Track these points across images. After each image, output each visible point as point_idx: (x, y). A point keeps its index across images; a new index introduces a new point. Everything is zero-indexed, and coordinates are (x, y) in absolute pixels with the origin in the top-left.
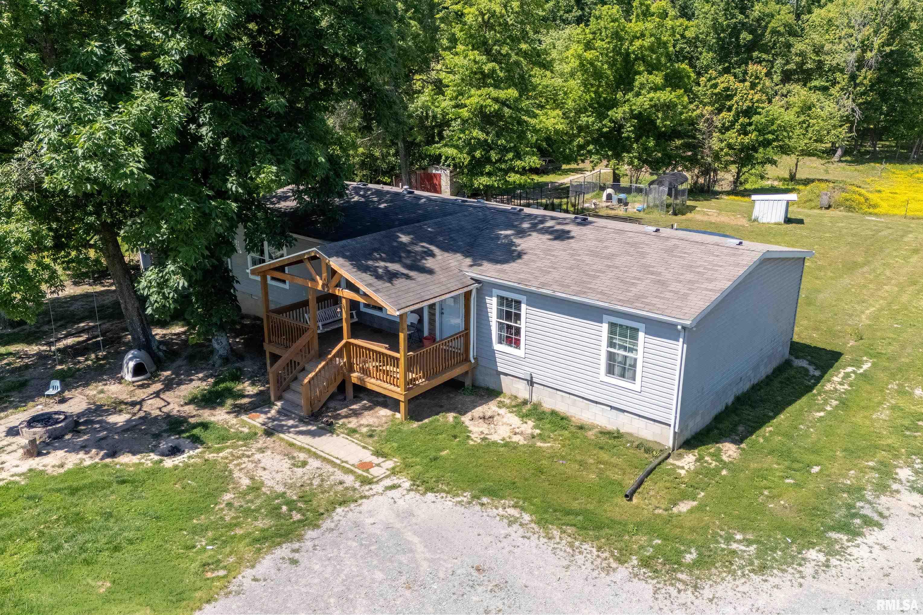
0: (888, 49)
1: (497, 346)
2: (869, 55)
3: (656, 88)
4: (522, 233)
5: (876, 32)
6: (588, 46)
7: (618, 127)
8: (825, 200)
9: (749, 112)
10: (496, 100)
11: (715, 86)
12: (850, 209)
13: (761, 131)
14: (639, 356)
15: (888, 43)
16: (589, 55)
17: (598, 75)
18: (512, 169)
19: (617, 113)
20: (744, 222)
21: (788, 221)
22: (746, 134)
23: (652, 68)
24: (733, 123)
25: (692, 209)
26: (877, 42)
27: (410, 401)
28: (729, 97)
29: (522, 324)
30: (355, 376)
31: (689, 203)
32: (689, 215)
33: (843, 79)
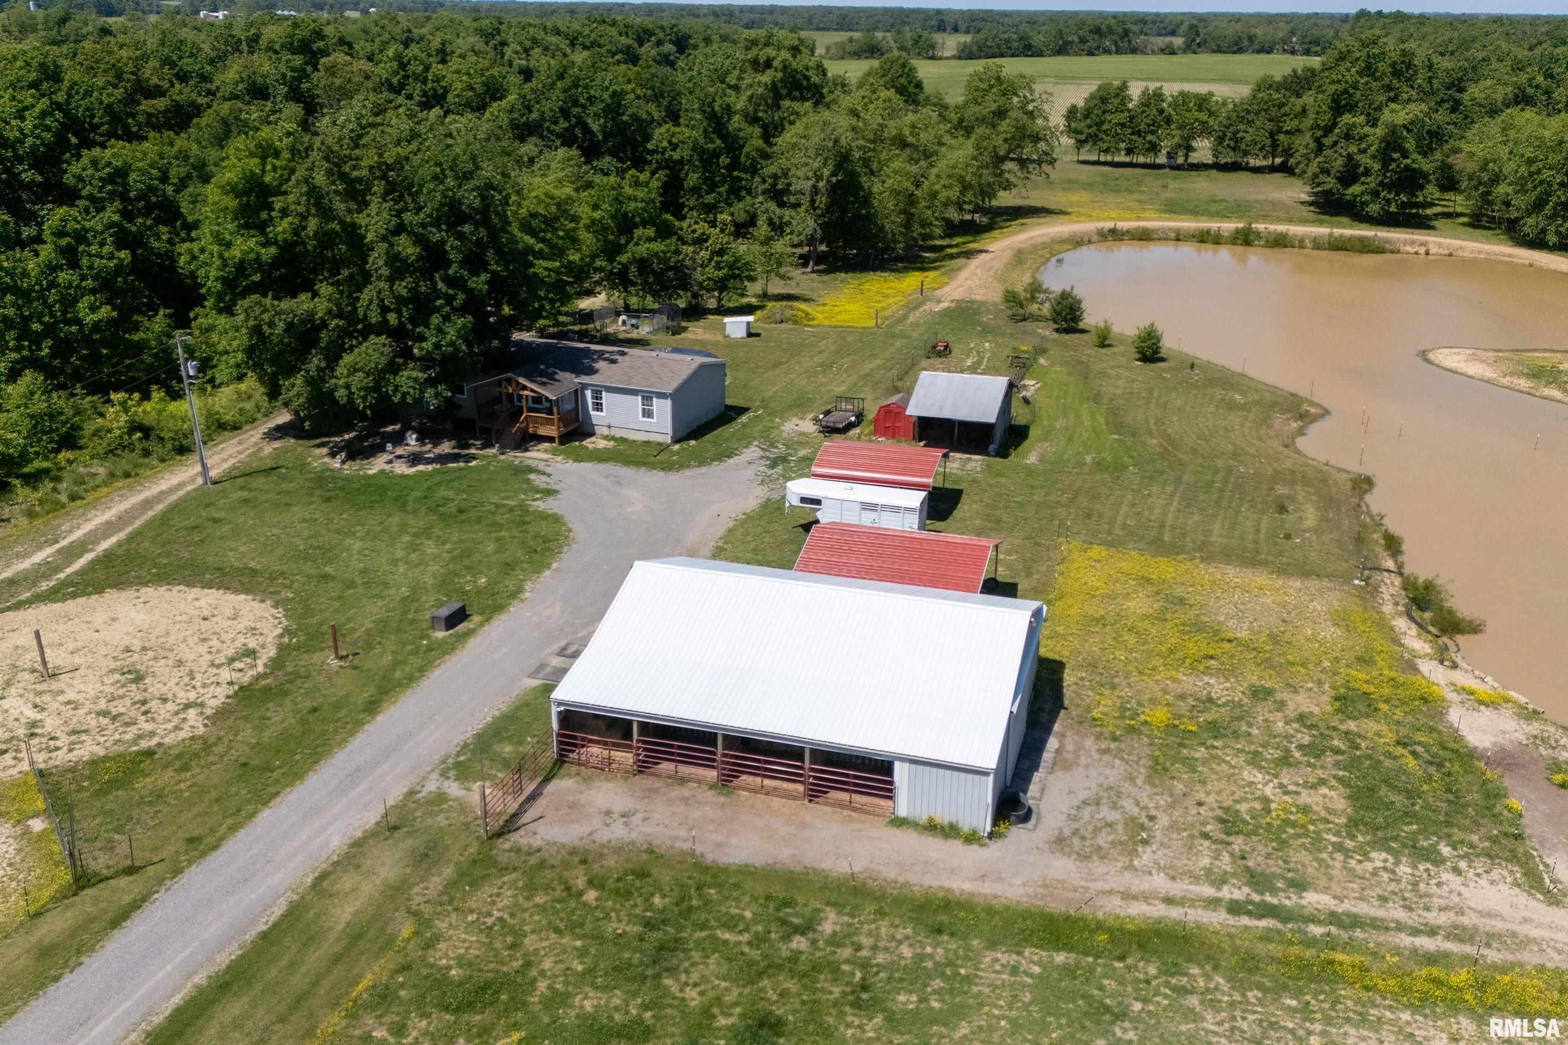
0: (834, 179)
1: (592, 413)
2: (821, 184)
3: (649, 240)
4: (594, 361)
5: (825, 164)
6: (596, 207)
7: (625, 268)
8: (778, 317)
9: (721, 252)
10: (546, 269)
11: (694, 231)
12: (795, 322)
13: (731, 267)
14: (654, 408)
15: (834, 174)
16: (597, 215)
17: (605, 229)
18: (560, 313)
19: (624, 258)
20: (720, 338)
21: (750, 335)
22: (720, 269)
23: (644, 224)
24: (710, 260)
25: (685, 329)
26: (826, 172)
27: (560, 437)
28: (706, 241)
29: (604, 401)
30: (531, 430)
31: (683, 324)
32: (683, 335)
33: (805, 201)
